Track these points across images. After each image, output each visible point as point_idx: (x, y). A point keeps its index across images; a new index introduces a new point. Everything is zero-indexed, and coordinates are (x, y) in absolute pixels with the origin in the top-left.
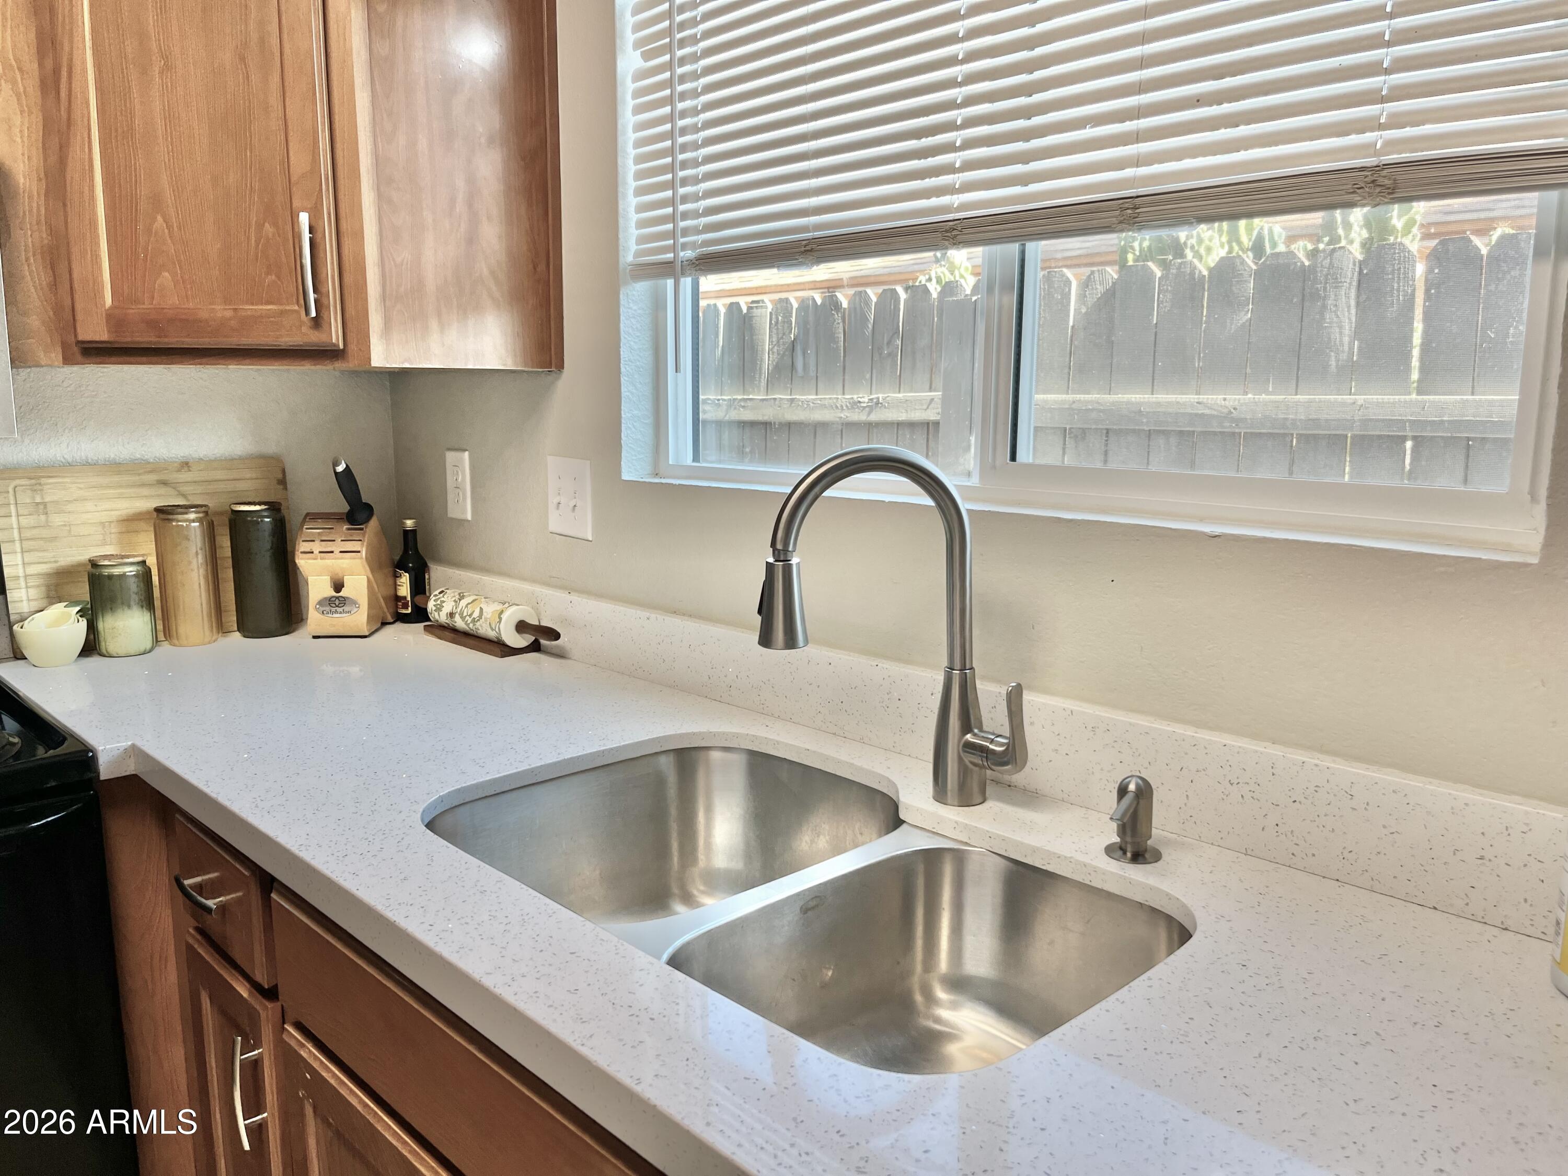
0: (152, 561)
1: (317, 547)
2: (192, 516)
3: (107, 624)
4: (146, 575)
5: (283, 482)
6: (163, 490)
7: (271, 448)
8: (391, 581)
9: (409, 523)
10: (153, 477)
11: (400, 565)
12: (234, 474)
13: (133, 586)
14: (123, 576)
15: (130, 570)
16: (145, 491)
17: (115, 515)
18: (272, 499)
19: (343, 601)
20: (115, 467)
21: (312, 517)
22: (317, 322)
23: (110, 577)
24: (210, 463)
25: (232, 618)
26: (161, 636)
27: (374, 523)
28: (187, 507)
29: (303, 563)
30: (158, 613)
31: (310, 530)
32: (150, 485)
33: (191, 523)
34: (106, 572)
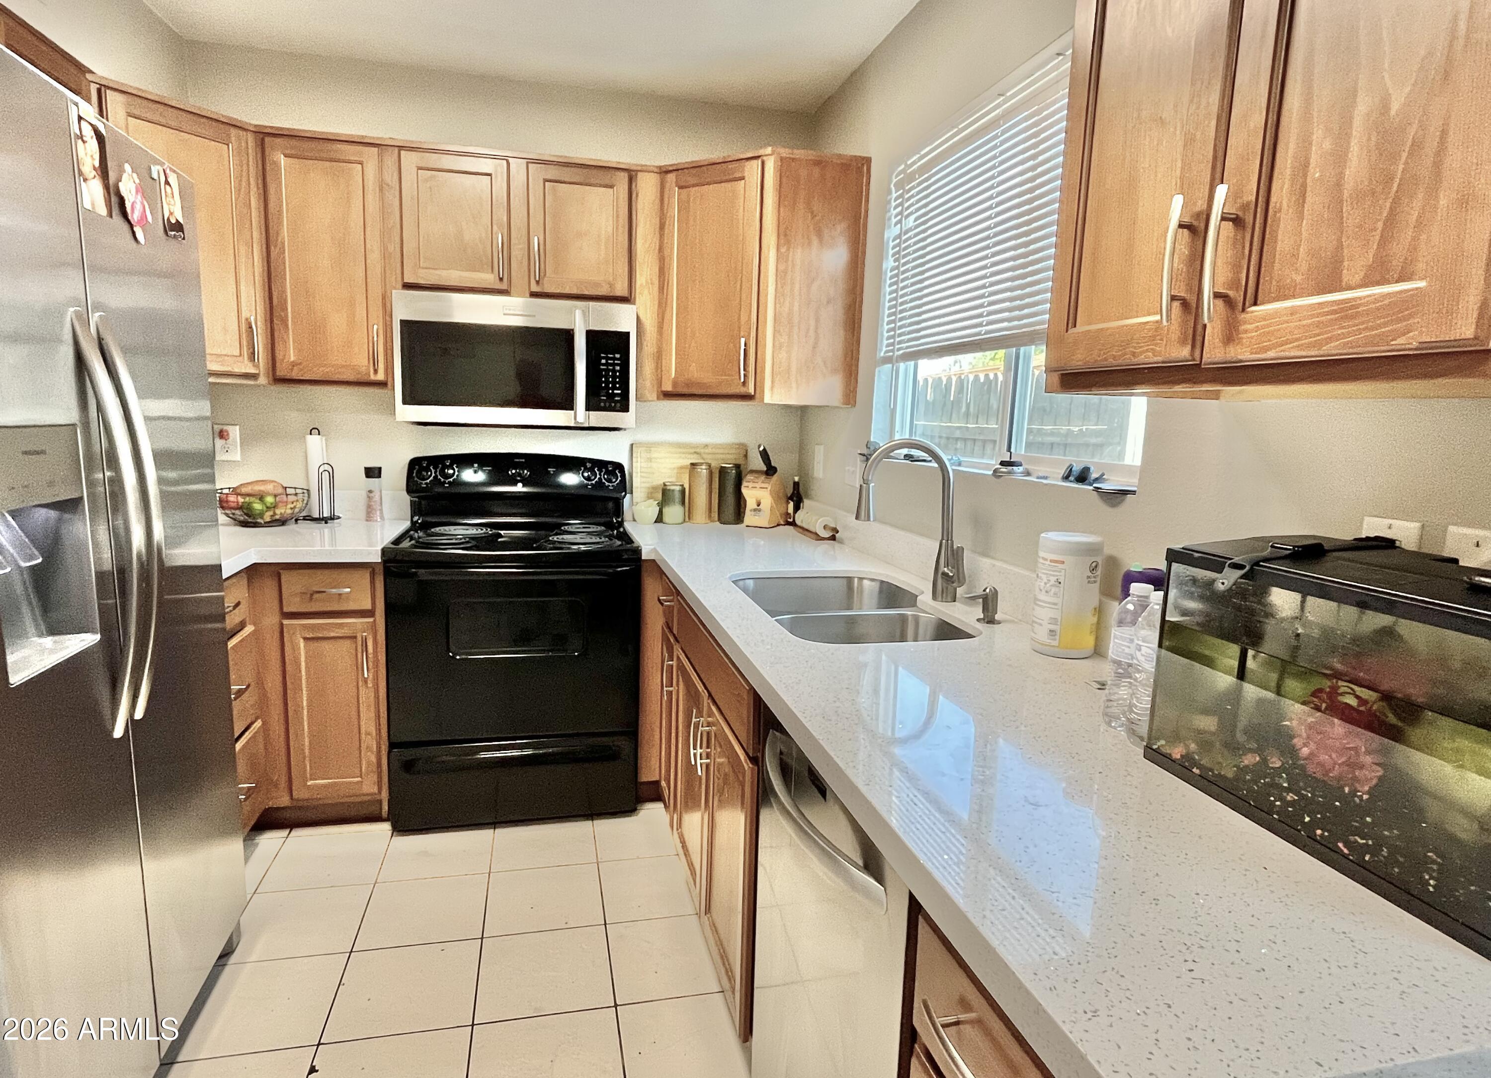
0: (687, 486)
1: (751, 485)
2: (704, 467)
3: (666, 510)
4: (683, 492)
5: (746, 456)
6: (695, 456)
7: (742, 441)
8: (785, 505)
9: (796, 479)
10: (693, 451)
11: (791, 498)
12: (726, 451)
13: (677, 496)
14: (673, 490)
15: (678, 488)
16: (689, 456)
17: (676, 465)
18: (737, 462)
19: (760, 510)
20: (679, 445)
21: (752, 472)
22: (744, 383)
23: (669, 490)
24: (715, 446)
25: (715, 515)
26: (687, 519)
27: (775, 477)
28: (701, 464)
29: (744, 491)
30: (687, 509)
31: (750, 477)
32: (691, 453)
33: (703, 471)
34: (668, 488)
